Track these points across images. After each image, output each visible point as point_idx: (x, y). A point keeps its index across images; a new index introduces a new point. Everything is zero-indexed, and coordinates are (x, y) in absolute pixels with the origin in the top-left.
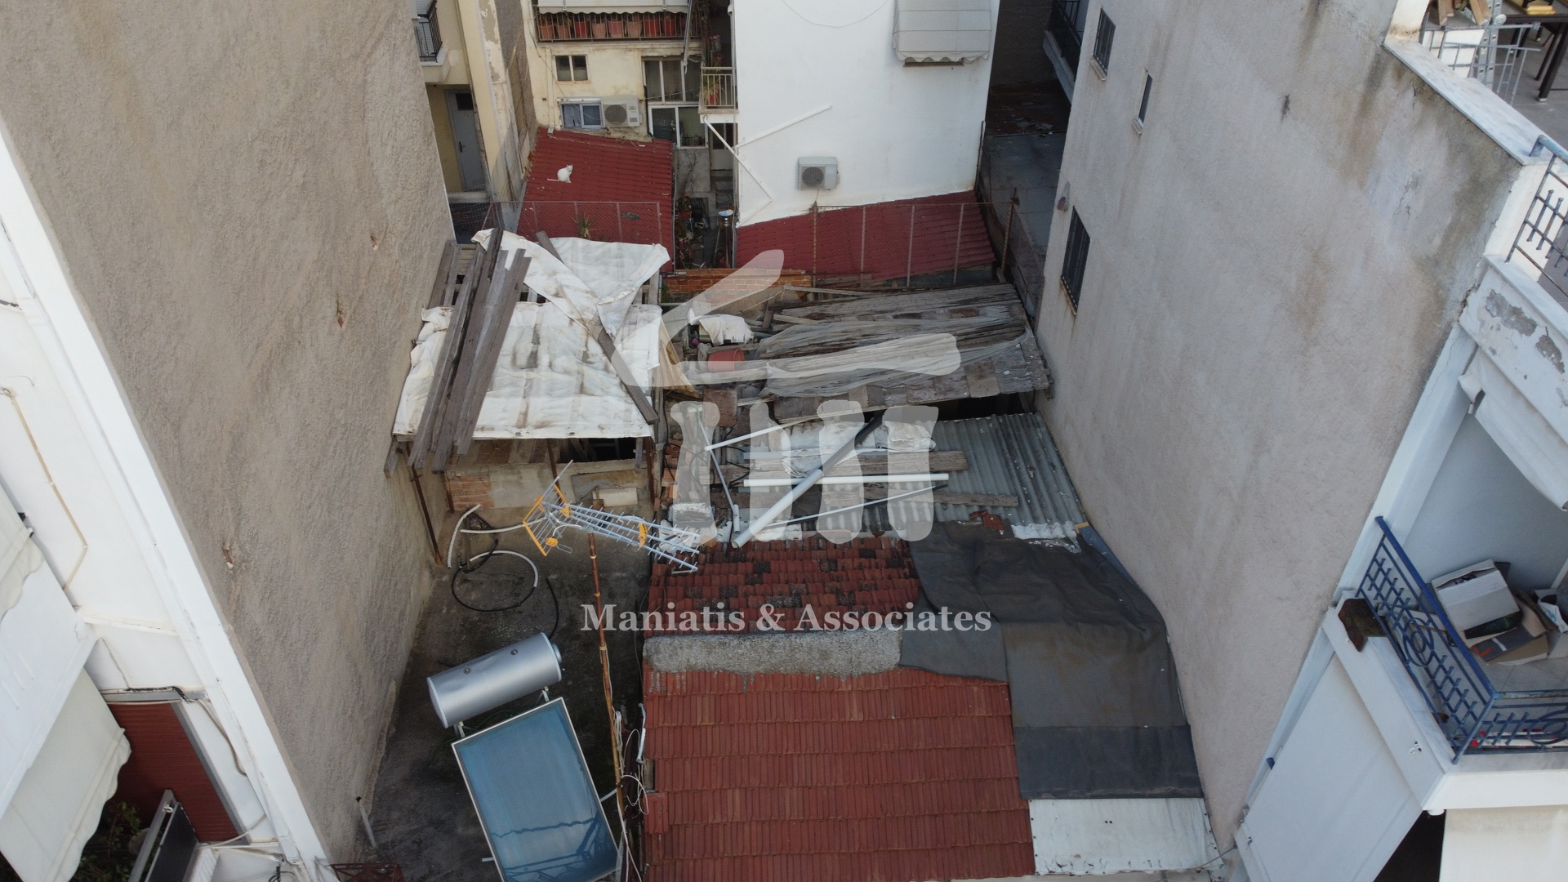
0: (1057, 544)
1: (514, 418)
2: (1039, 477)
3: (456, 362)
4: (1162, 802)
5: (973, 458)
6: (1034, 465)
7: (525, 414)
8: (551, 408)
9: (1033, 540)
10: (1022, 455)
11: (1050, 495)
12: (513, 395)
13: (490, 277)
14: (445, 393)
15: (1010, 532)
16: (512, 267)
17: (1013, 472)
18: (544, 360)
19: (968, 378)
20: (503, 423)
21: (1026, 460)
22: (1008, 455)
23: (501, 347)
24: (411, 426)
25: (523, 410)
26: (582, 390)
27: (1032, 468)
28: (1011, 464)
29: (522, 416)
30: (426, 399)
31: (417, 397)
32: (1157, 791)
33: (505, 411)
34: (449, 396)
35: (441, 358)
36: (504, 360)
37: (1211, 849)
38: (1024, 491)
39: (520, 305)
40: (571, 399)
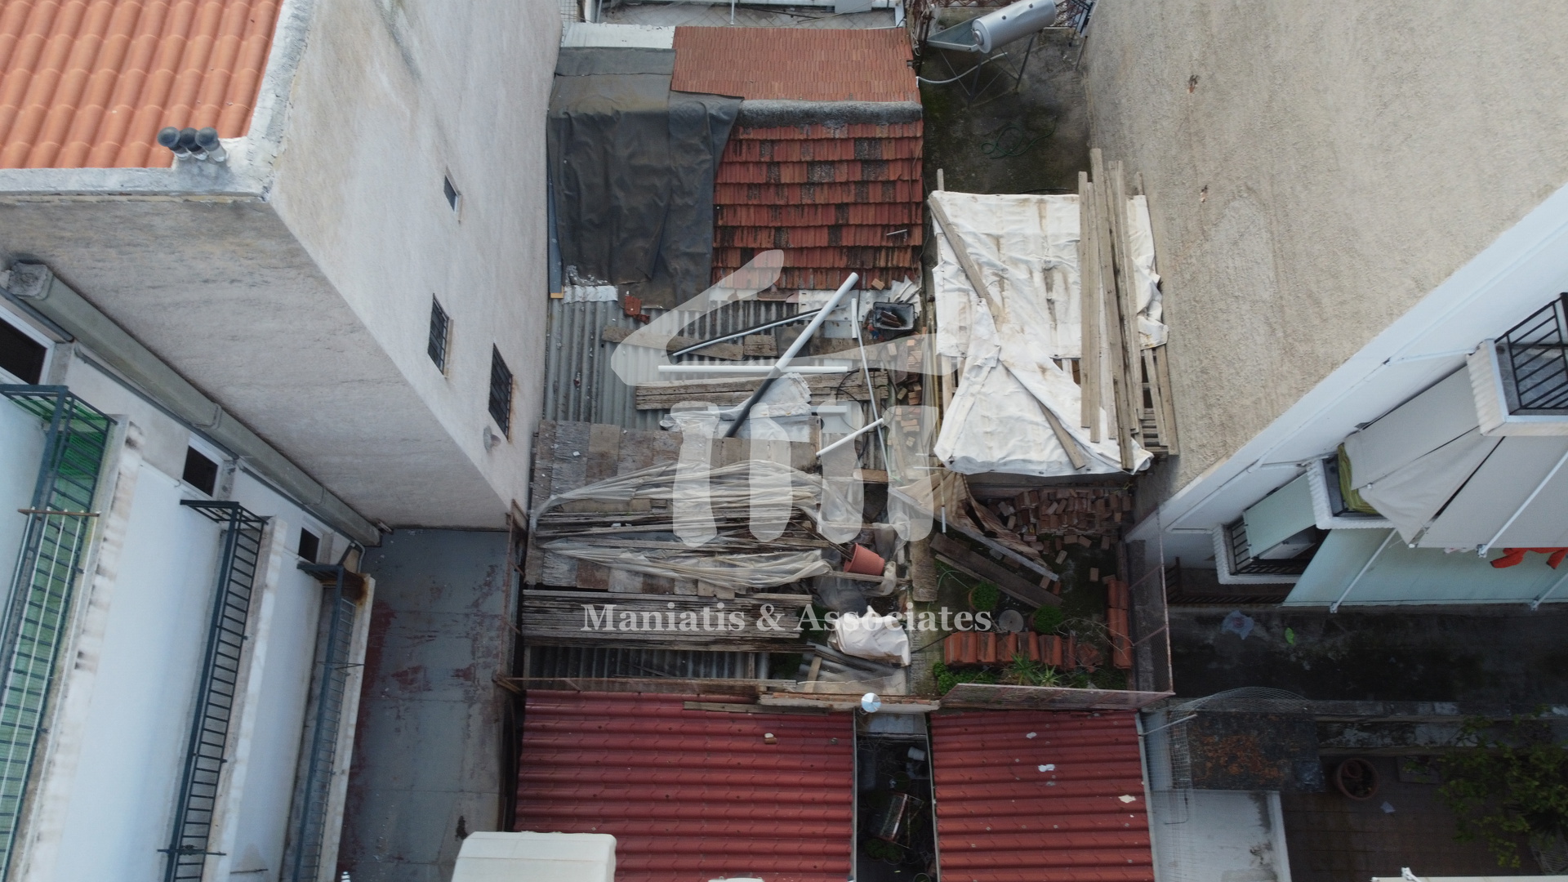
0: (583, 281)
1: (1049, 207)
2: (574, 370)
3: (1116, 272)
4: (588, 45)
5: (628, 405)
6: (572, 386)
7: (1041, 217)
8: (1021, 221)
9: (604, 284)
10: (579, 402)
11: (571, 348)
12: (1056, 237)
13: (1115, 382)
14: (1114, 234)
15: (620, 294)
16: (1098, 410)
17: (595, 386)
18: (1038, 278)
19: (616, 458)
20: (1057, 205)
21: (578, 400)
22: (594, 403)
23: (1081, 293)
24: (1133, 205)
25: (1044, 221)
26: (997, 239)
27: (576, 383)
28: (594, 394)
29: (1043, 214)
30: (1130, 233)
31: (1138, 234)
32: (589, 51)
33: (1059, 219)
34: (1111, 232)
35: (1131, 278)
36: (1074, 277)
37: (566, 28)
38: (592, 352)
39: (1076, 353)
40: (1006, 230)
